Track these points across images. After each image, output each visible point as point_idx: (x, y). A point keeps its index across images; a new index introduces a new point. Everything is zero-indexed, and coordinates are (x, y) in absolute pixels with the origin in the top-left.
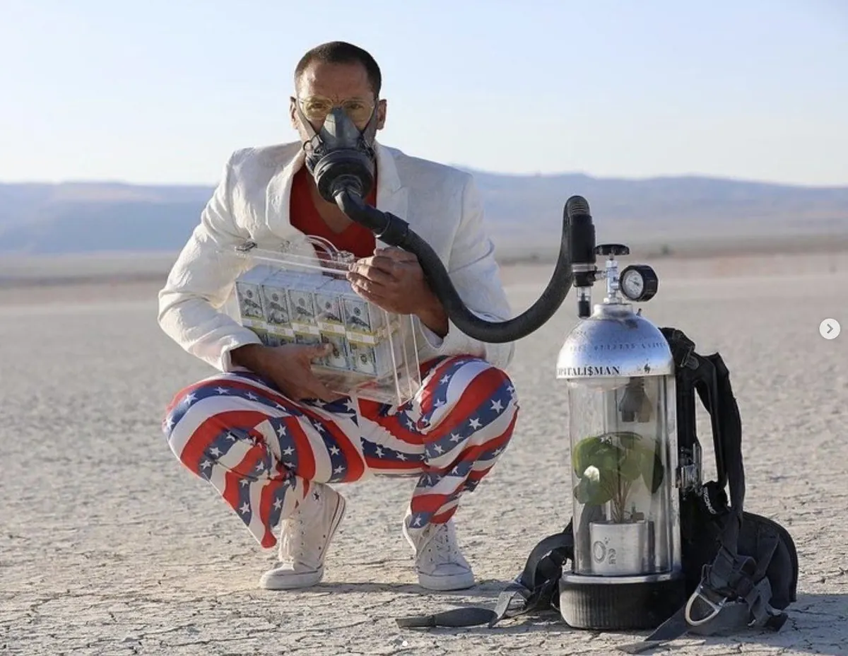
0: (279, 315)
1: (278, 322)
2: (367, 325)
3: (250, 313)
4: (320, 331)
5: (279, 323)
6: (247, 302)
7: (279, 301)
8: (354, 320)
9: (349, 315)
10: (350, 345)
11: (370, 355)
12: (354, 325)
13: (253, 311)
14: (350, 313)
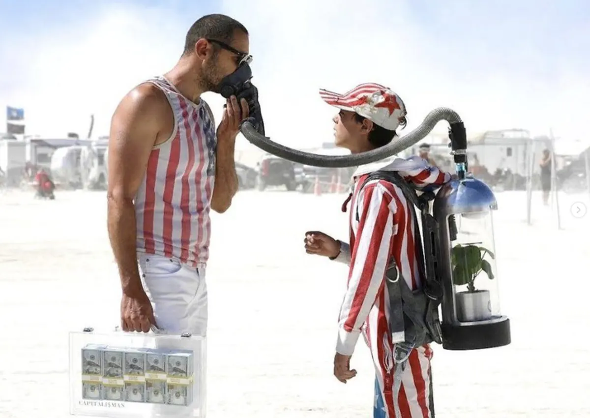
0: (114, 371)
1: (112, 375)
2: (184, 372)
3: (90, 371)
4: (146, 379)
5: (114, 376)
6: (89, 363)
7: (117, 361)
8: (175, 370)
9: (171, 366)
10: (169, 386)
11: (183, 392)
12: (174, 373)
13: (93, 369)
14: (172, 365)
